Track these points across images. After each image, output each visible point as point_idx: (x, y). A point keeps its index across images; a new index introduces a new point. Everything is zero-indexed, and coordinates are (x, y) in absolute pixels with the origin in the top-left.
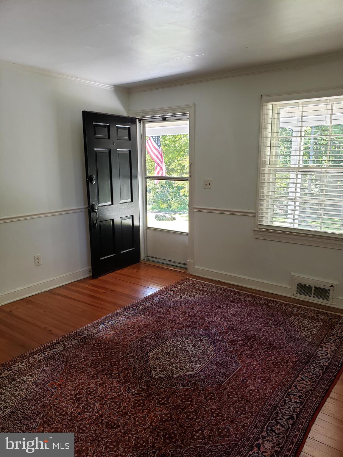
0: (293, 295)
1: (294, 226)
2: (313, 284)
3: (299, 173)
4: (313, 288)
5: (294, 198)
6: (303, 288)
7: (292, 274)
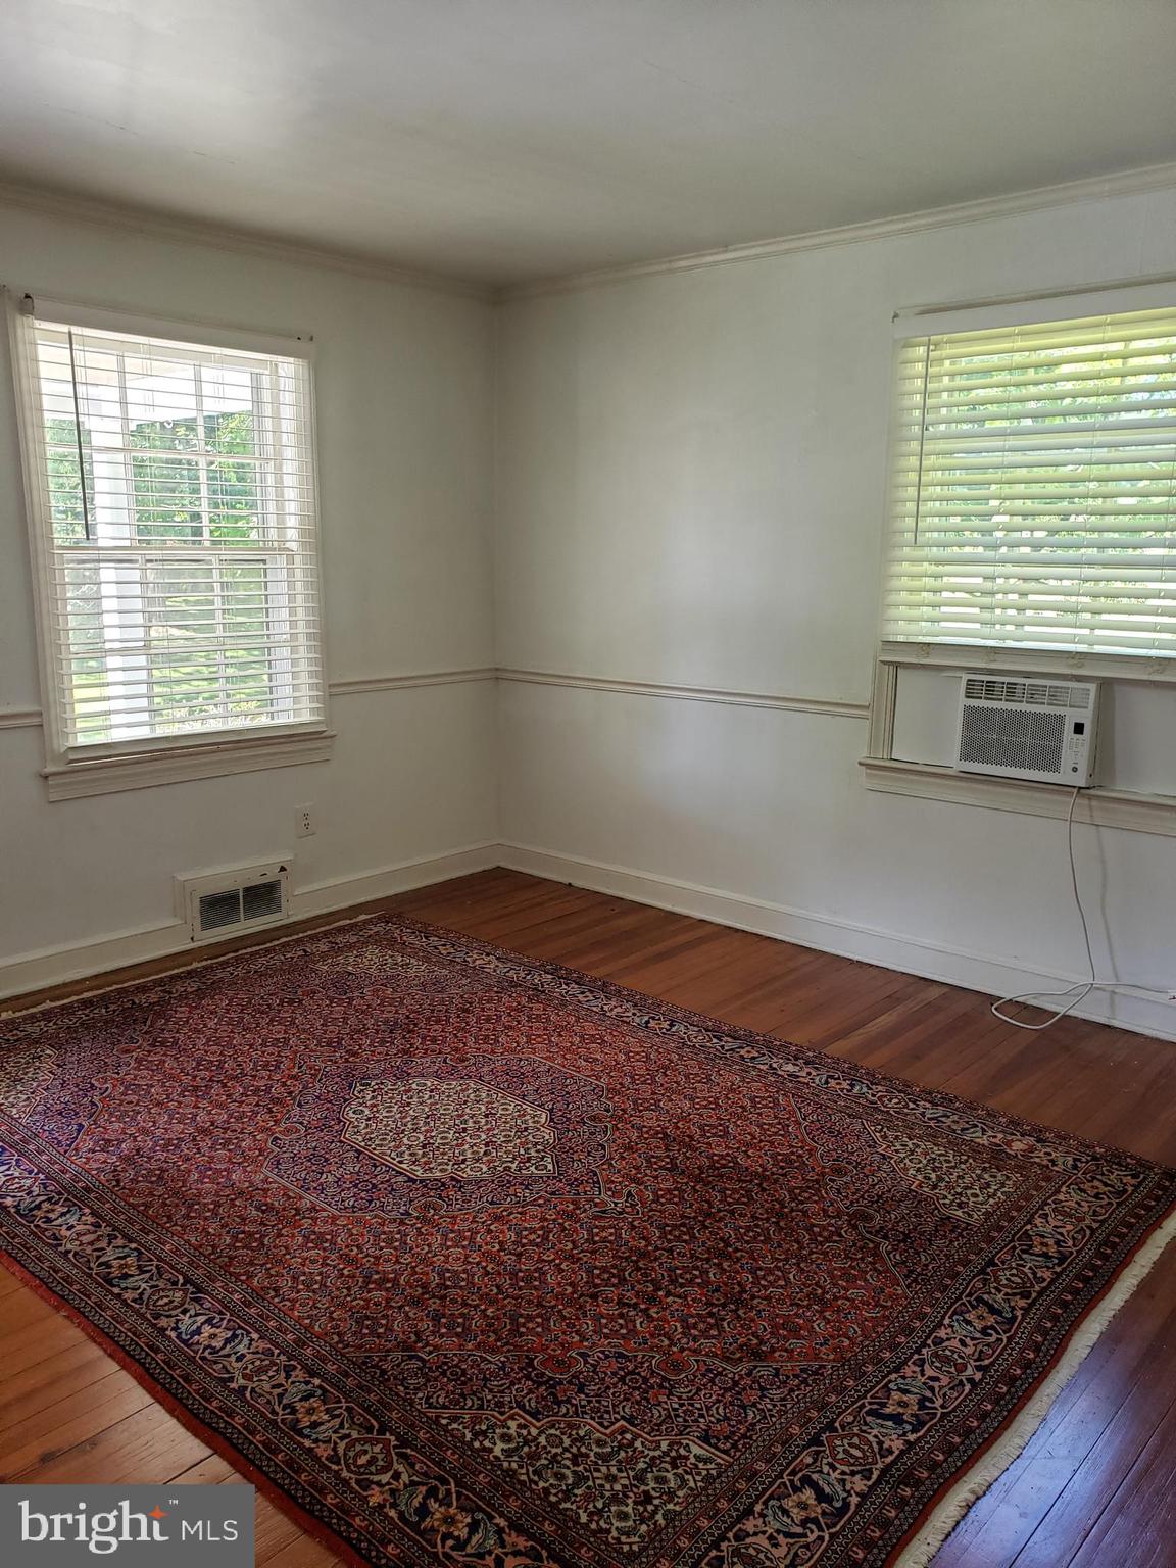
0: (192, 939)
1: (153, 731)
2: (239, 885)
3: (149, 565)
4: (241, 895)
5: (142, 644)
6: (218, 906)
7: (181, 878)
